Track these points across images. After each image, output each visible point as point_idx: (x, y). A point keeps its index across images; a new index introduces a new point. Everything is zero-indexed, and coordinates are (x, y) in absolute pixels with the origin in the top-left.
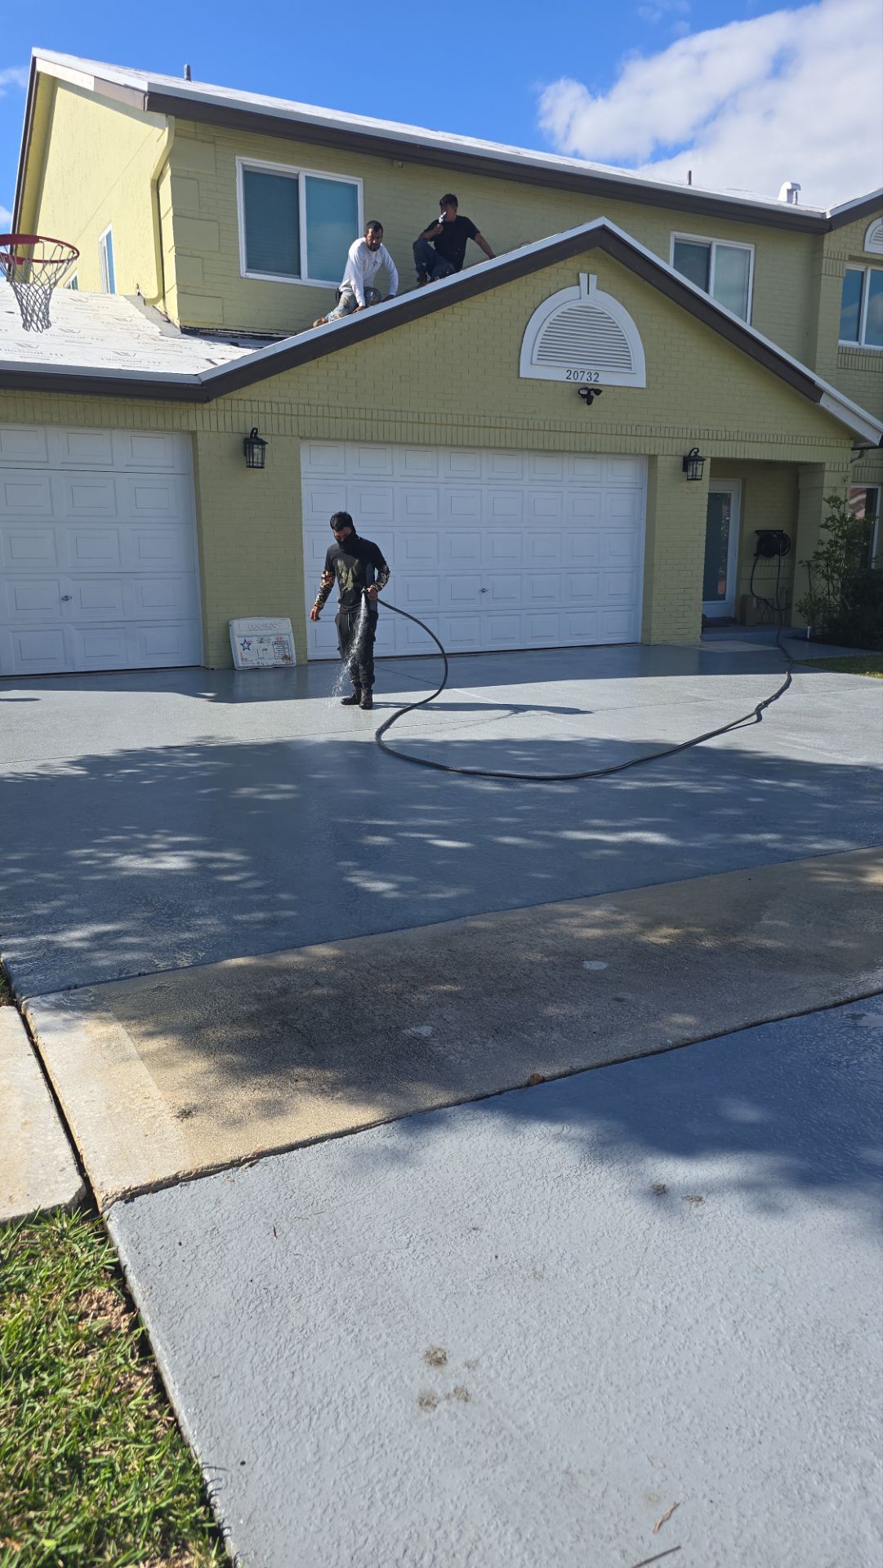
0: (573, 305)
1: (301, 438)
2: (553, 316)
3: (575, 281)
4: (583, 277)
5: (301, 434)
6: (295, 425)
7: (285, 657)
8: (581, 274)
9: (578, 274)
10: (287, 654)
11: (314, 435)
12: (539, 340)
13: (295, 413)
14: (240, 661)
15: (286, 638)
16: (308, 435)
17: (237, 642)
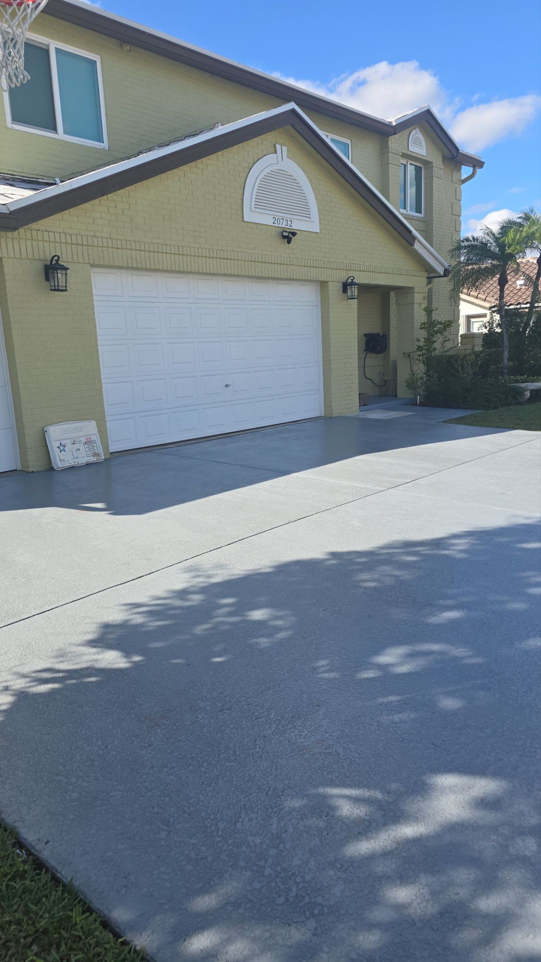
0: (273, 168)
1: (91, 265)
2: (262, 175)
3: (273, 150)
4: (278, 147)
5: (92, 262)
6: (85, 253)
7: (95, 454)
8: (277, 145)
9: (275, 145)
10: (97, 451)
11: (102, 263)
12: (255, 193)
13: (85, 243)
14: (59, 461)
15: (94, 438)
16: (96, 263)
17: (53, 445)
